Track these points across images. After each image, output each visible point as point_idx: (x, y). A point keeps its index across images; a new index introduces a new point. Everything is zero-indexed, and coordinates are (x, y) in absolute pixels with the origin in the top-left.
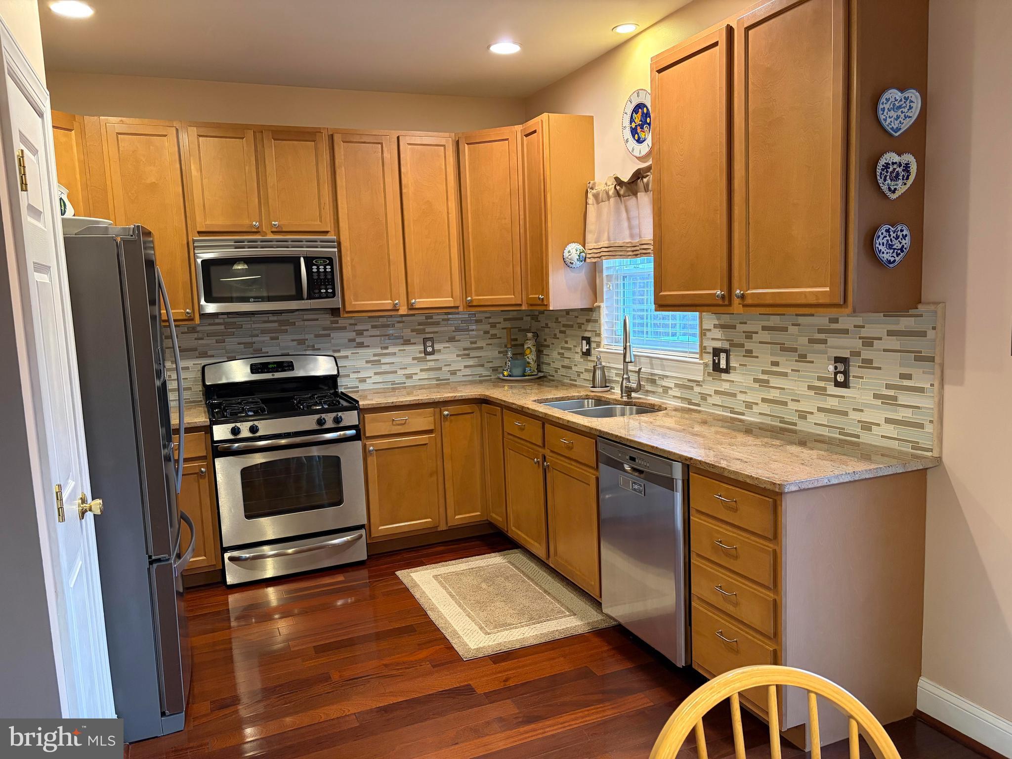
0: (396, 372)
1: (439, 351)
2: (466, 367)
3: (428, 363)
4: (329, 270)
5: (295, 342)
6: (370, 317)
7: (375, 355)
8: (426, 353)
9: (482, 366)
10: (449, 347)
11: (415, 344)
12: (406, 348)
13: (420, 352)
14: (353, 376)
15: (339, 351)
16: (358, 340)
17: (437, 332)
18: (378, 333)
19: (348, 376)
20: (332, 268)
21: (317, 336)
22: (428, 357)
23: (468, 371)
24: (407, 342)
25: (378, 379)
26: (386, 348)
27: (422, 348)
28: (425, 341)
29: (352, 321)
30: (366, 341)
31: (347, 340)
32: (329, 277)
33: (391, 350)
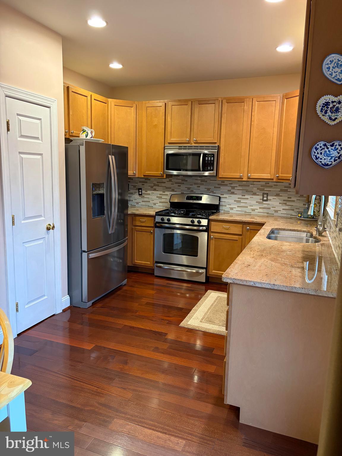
0: (247, 207)
1: (270, 200)
2: (283, 209)
3: (264, 205)
4: (212, 159)
5: (206, 189)
6: (238, 181)
7: (239, 198)
8: (263, 200)
9: (293, 210)
10: (276, 199)
11: (258, 195)
12: (254, 196)
13: (260, 199)
14: (227, 206)
15: (223, 195)
16: (232, 191)
17: (270, 191)
18: (241, 188)
19: (226, 206)
20: (214, 159)
21: (215, 187)
22: (264, 202)
23: (284, 212)
24: (255, 194)
25: (239, 209)
26: (244, 196)
27: (261, 197)
28: (264, 194)
29: (230, 182)
30: (236, 192)
31: (227, 190)
32: (212, 162)
33: (246, 197)
